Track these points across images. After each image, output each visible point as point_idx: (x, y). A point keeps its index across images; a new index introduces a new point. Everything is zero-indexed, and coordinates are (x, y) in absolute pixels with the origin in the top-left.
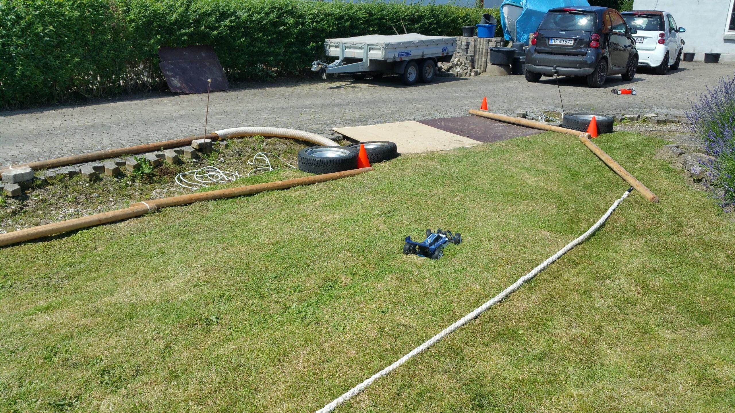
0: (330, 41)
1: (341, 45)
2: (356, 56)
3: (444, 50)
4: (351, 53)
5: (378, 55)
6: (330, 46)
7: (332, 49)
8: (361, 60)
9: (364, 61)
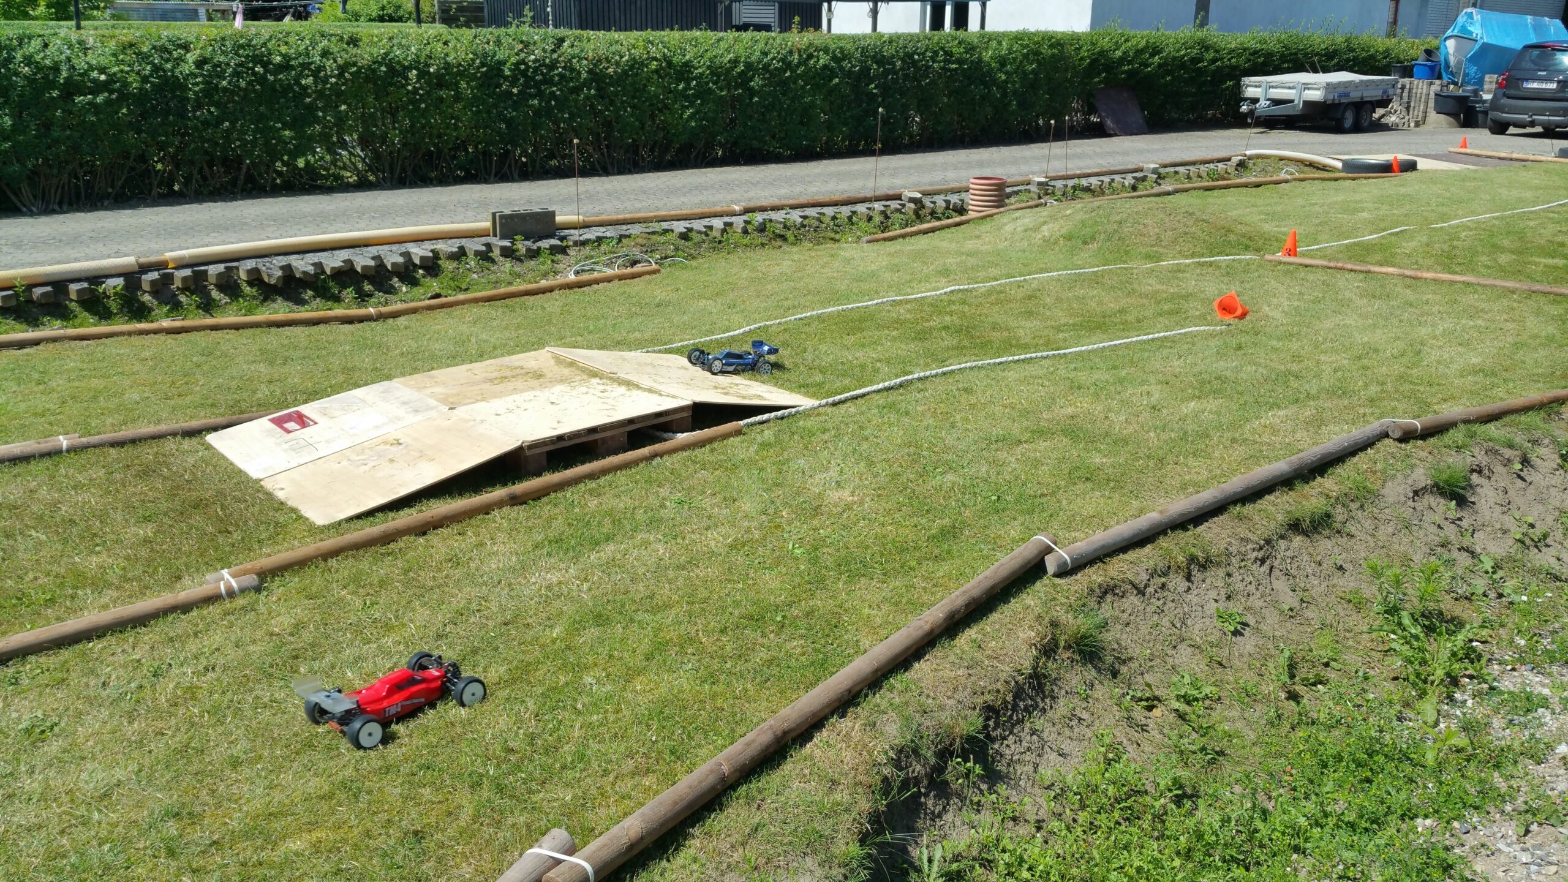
0: (1246, 80)
1: (1264, 85)
2: (1285, 97)
3: (1385, 92)
4: (1276, 93)
5: (1316, 95)
6: (1248, 86)
7: (1250, 89)
8: (1292, 101)
9: (1296, 102)
